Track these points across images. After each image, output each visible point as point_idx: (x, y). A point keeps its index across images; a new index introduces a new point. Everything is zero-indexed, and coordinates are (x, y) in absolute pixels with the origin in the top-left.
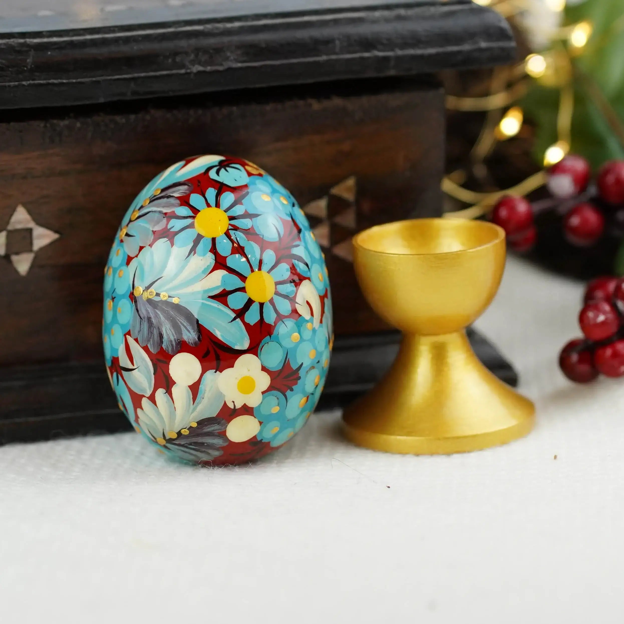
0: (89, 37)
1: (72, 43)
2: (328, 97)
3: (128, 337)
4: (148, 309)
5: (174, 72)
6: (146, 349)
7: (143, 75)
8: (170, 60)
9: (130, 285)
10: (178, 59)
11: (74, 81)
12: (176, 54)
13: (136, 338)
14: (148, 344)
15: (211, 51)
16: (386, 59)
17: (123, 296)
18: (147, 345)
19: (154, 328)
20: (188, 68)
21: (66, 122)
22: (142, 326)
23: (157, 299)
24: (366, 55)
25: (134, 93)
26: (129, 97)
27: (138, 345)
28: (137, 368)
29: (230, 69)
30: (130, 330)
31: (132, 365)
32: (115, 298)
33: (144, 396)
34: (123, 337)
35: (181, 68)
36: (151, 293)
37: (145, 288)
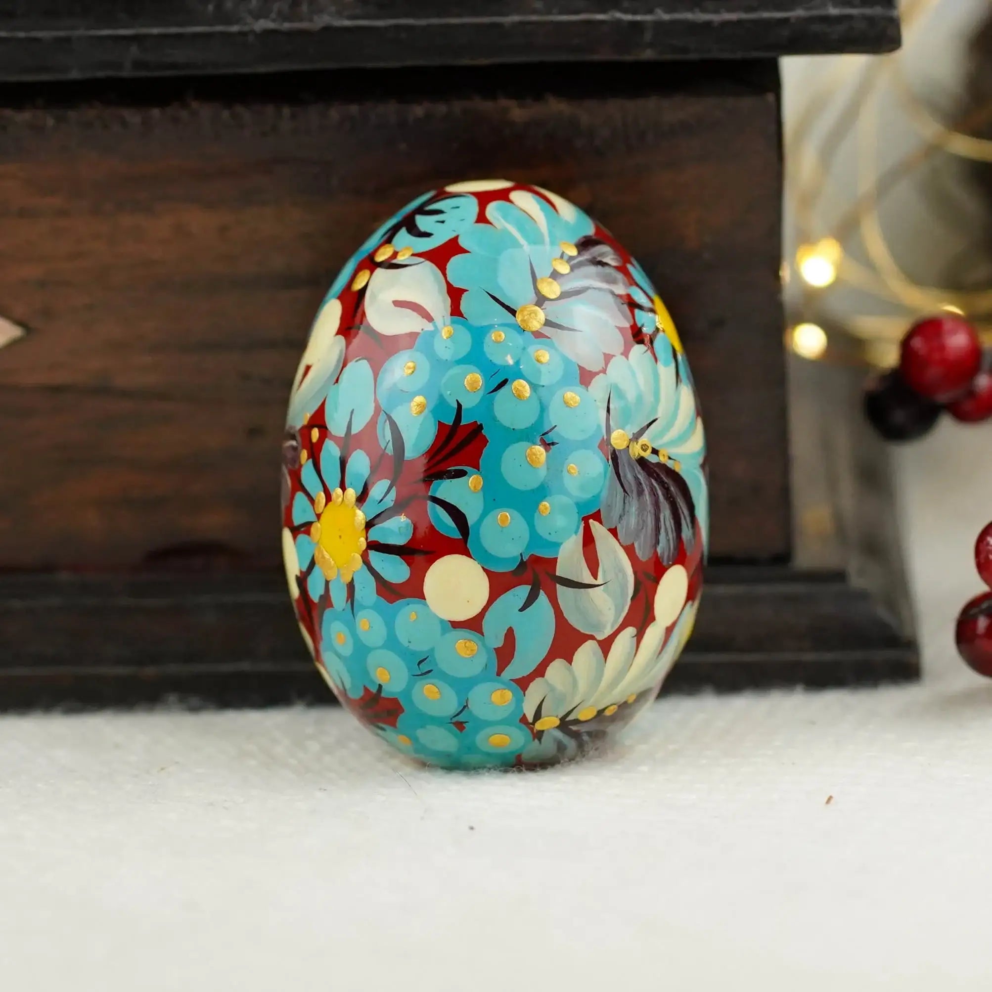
3: (593, 523)
4: (639, 476)
5: (219, 28)
6: (630, 550)
7: (155, 31)
8: (211, 7)
9: (599, 426)
13: (613, 527)
14: (635, 542)
16: (637, 27)
17: (584, 445)
18: (633, 544)
19: (649, 513)
20: (246, 24)
21: (27, 116)
22: (627, 505)
23: (653, 459)
24: (600, 16)
25: (138, 64)
26: (129, 72)
27: (617, 542)
28: (602, 585)
29: (329, 30)
30: (599, 510)
31: (592, 578)
32: (553, 444)
33: (592, 637)
34: (579, 521)
35: (230, 23)
36: (644, 448)
37: (631, 437)
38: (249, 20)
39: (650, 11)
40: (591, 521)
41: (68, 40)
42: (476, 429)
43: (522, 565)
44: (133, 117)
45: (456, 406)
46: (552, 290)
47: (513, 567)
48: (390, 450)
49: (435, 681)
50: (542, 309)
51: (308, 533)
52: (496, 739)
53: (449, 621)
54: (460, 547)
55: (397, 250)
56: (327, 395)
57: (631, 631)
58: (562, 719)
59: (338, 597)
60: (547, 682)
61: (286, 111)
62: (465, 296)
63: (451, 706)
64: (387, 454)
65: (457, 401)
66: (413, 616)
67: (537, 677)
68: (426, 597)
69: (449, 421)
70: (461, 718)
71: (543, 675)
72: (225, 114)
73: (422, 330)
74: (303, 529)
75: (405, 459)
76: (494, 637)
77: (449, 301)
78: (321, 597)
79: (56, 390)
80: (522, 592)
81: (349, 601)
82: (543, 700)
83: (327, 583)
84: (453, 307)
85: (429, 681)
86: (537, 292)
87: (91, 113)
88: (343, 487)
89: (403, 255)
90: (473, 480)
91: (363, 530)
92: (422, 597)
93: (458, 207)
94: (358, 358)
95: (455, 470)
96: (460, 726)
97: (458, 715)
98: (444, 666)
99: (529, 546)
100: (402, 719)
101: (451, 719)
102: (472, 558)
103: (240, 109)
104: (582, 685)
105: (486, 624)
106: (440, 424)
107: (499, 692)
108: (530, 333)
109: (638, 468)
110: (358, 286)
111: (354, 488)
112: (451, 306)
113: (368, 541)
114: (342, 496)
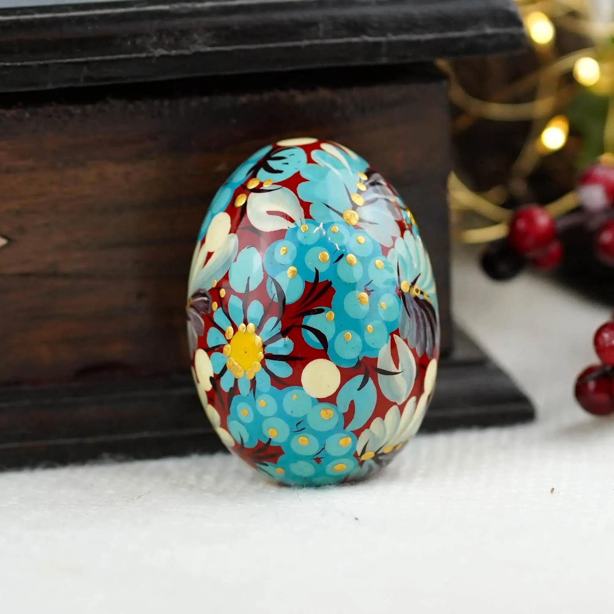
0: (38, 16)
1: (17, 22)
2: (313, 88)
3: (395, 337)
4: (416, 308)
5: (134, 55)
6: (414, 351)
7: (98, 58)
8: (129, 43)
9: (394, 280)
10: (139, 41)
11: (19, 64)
12: (135, 36)
13: (406, 338)
14: (416, 347)
15: (177, 33)
16: (377, 45)
17: (388, 290)
19: (421, 329)
20: (150, 52)
21: (13, 112)
23: (421, 297)
24: (355, 40)
25: (88, 78)
26: (81, 84)
27: (407, 346)
28: (401, 372)
29: (197, 54)
30: (398, 329)
31: (396, 368)
32: (372, 291)
33: (395, 404)
34: (388, 335)
35: (141, 52)
36: (417, 291)
37: (410, 284)
38: (152, 49)
39: (384, 35)
40: (394, 335)
41: (46, 65)
42: (328, 284)
43: (359, 363)
44: (76, 110)
45: (315, 271)
46: (359, 200)
47: (353, 365)
48: (276, 299)
49: (306, 434)
50: (357, 212)
51: (221, 351)
52: (338, 467)
53: (317, 398)
54: (323, 354)
55: (262, 181)
56: (230, 268)
57: (414, 399)
58: (376, 453)
59: (244, 388)
60: (371, 432)
61: (166, 103)
62: (311, 206)
63: (314, 449)
64: (275, 302)
65: (315, 268)
66: (295, 397)
67: (366, 429)
68: (303, 385)
69: (312, 280)
70: (319, 456)
71: (369, 428)
72: (131, 107)
73: (288, 227)
74: (216, 349)
75: (286, 304)
76: (343, 406)
77: (302, 210)
78: (231, 389)
79: (26, 275)
80: (359, 378)
81: (252, 390)
82: (367, 443)
83: (236, 380)
84: (305, 213)
85: (301, 434)
86: (352, 202)
87: (49, 109)
88: (246, 322)
89: (267, 184)
90: (329, 314)
91: (261, 347)
92: (300, 385)
93: (293, 155)
94: (248, 247)
95: (318, 309)
96: (318, 460)
97: (318, 453)
98: (312, 425)
99: (362, 351)
100: (281, 458)
101: (314, 456)
102: (330, 360)
103: (138, 103)
104: (388, 432)
105: (339, 399)
106: (306, 283)
107: (344, 439)
108: (352, 226)
109: (415, 303)
110: (240, 203)
111: (253, 323)
112: (304, 213)
113: (265, 354)
114: (245, 328)
